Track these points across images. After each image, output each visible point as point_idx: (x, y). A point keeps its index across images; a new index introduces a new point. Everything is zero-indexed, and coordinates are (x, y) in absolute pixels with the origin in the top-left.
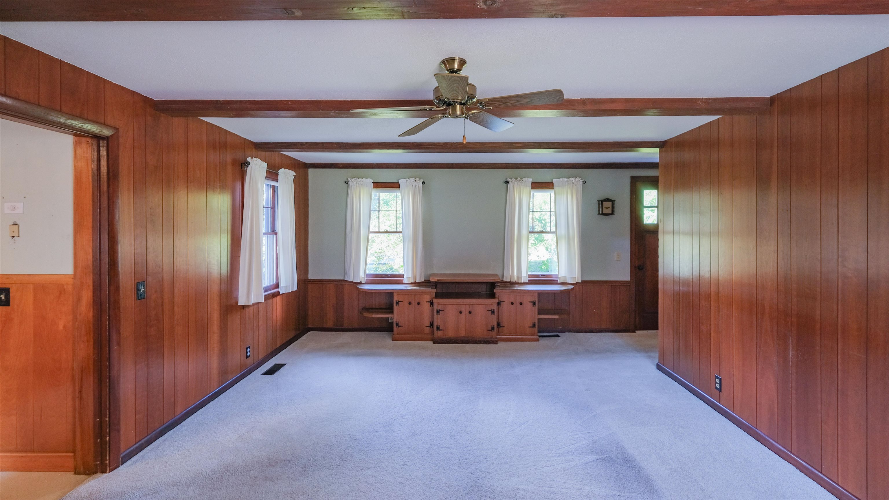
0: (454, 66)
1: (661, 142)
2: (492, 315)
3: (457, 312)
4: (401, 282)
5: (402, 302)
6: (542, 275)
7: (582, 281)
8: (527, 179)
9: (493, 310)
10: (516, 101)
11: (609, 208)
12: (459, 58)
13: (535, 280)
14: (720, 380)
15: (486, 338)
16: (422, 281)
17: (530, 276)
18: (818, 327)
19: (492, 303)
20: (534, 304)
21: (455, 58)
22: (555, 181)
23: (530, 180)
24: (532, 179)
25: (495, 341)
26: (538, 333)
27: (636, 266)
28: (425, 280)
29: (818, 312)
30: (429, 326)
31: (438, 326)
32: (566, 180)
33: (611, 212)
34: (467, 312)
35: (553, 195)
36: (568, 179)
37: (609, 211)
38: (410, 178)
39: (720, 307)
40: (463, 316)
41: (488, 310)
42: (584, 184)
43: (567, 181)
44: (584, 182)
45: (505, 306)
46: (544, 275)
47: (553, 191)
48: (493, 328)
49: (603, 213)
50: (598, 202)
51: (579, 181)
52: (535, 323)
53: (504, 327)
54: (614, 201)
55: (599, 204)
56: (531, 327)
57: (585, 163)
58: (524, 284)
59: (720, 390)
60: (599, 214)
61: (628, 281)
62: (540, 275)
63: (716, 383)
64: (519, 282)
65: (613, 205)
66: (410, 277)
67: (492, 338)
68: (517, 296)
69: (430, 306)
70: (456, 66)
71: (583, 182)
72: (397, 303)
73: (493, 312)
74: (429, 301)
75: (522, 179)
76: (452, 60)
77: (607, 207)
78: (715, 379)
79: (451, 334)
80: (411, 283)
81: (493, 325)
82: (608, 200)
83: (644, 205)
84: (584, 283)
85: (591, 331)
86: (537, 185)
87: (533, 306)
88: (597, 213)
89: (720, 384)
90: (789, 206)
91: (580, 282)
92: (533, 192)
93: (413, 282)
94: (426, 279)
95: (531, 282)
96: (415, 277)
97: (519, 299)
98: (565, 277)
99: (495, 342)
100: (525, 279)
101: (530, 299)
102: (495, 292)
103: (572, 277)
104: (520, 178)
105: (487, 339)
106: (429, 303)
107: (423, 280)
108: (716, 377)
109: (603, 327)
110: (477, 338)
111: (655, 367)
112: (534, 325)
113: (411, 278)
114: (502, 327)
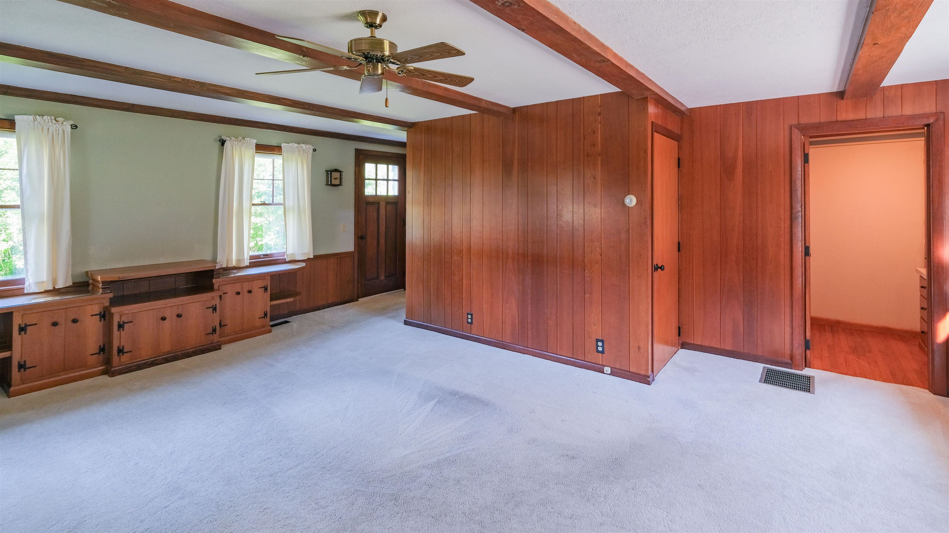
0: (376, 21)
1: (410, 122)
2: (213, 313)
3: (157, 319)
4: (20, 293)
5: (36, 324)
6: (264, 255)
7: (314, 256)
8: (250, 140)
9: (214, 306)
10: (432, 76)
11: (337, 178)
12: (383, 14)
13: (256, 262)
14: (472, 315)
15: (203, 346)
16: (69, 285)
17: (252, 257)
18: (545, 259)
19: (212, 297)
20: (266, 289)
21: (378, 12)
22: (283, 145)
23: (254, 141)
24: (256, 140)
25: (217, 346)
26: (270, 321)
27: (359, 235)
28: (73, 283)
29: (545, 251)
30: (98, 352)
31: (121, 348)
32: (296, 145)
33: (339, 183)
34: (174, 317)
35: (280, 161)
36: (298, 145)
37: (337, 182)
38: (43, 116)
39: (472, 258)
40: (167, 323)
41: (207, 308)
42: (314, 152)
43: (297, 147)
44: (315, 150)
45: (229, 299)
46: (267, 255)
47: (281, 157)
48: (214, 330)
49: (332, 183)
50: (326, 172)
51: (310, 148)
52: (267, 311)
53: (226, 325)
54: (342, 172)
55: (327, 174)
56: (262, 318)
57: (315, 130)
58: (247, 267)
59: (471, 323)
60: (327, 184)
61: (352, 252)
62: (261, 255)
63: (468, 318)
64: (241, 266)
65: (341, 175)
66: (43, 282)
67: (212, 343)
68: (245, 283)
69: (100, 321)
70: (378, 21)
71: (313, 149)
72: (22, 329)
73: (214, 309)
74: (98, 313)
75: (244, 139)
76: (376, 13)
77: (336, 178)
78: (467, 316)
79: (145, 353)
80: (46, 292)
81: (214, 326)
82: (336, 170)
83: (366, 177)
84: (316, 257)
85: (319, 309)
86: (262, 148)
87: (265, 292)
88: (325, 183)
89: (472, 319)
90: (526, 183)
91: (312, 257)
92: (256, 155)
93: (51, 288)
94: (76, 281)
95: (253, 265)
96: (54, 281)
97: (246, 286)
98: (293, 254)
99: (217, 348)
100: (247, 263)
101: (261, 283)
102: (213, 282)
103: (303, 254)
104: (241, 138)
105: (205, 347)
106: (98, 316)
107: (70, 283)
108: (468, 314)
109: (330, 301)
110: (190, 349)
111: (402, 325)
112: (266, 315)
113: (45, 283)
114: (224, 326)
